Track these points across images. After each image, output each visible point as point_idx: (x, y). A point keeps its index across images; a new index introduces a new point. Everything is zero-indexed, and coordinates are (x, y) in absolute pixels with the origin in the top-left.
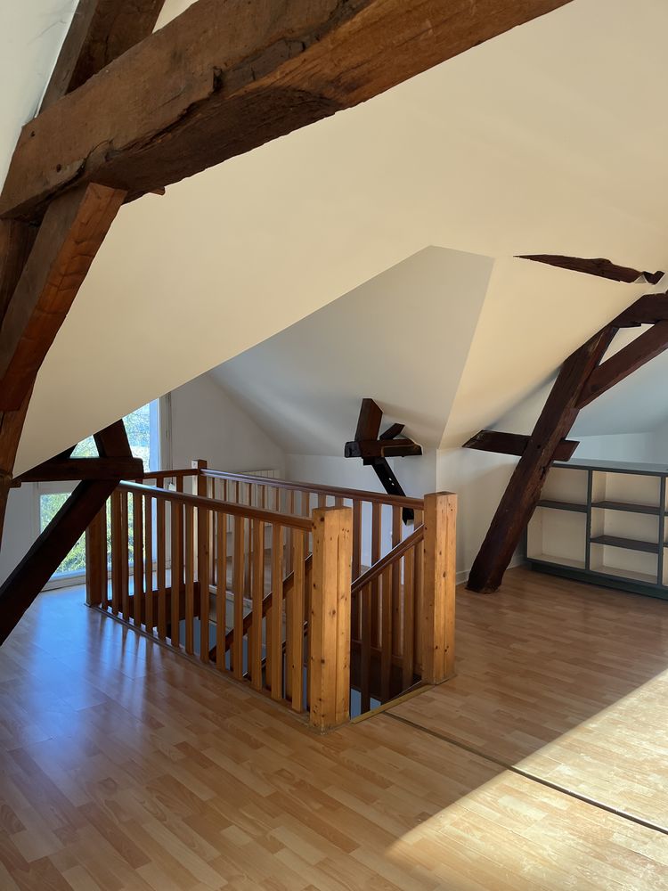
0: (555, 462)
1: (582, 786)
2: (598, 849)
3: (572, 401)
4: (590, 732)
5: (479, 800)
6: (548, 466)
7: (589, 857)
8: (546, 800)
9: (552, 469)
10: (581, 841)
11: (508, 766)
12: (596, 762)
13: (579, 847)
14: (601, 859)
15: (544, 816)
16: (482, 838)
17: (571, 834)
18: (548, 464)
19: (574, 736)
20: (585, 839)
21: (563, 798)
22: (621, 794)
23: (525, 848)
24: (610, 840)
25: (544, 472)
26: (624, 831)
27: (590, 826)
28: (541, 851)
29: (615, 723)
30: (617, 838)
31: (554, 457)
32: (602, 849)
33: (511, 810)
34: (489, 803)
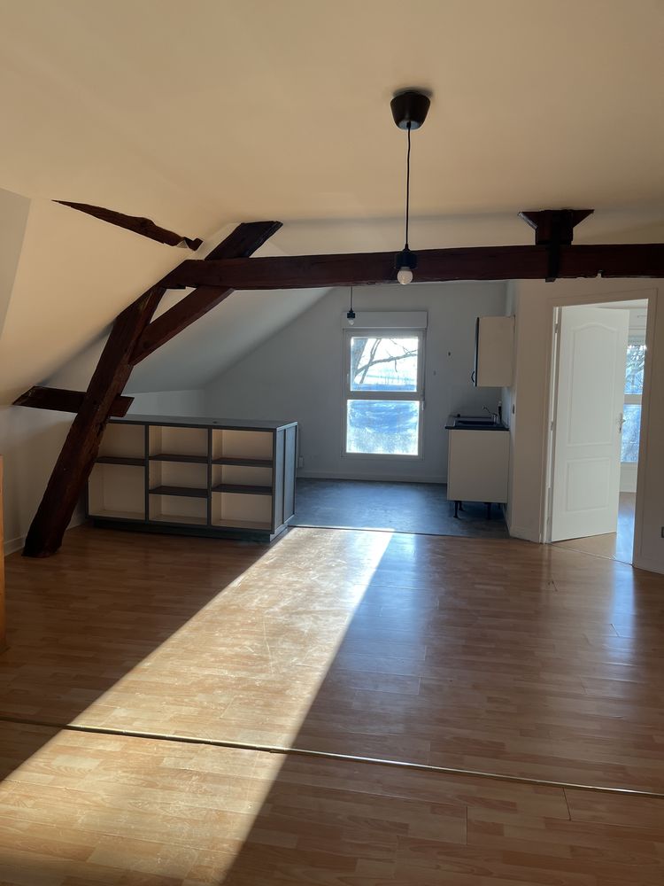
0: (112, 418)
1: (136, 724)
2: (149, 778)
3: (126, 358)
4: (146, 670)
5: (32, 769)
6: (104, 422)
7: (141, 789)
8: (101, 747)
9: (109, 426)
10: (133, 776)
11: (64, 726)
12: (149, 696)
13: (132, 782)
14: (152, 787)
15: (98, 763)
16: (34, 806)
17: (124, 772)
18: (105, 420)
19: (130, 678)
20: (138, 773)
21: (117, 740)
22: (171, 720)
23: (79, 800)
24: (161, 766)
25: (102, 429)
26: (173, 754)
27: (142, 759)
28: (94, 799)
29: (168, 656)
30: (168, 762)
31: (110, 413)
32: (153, 777)
33: (66, 768)
34: (42, 768)
